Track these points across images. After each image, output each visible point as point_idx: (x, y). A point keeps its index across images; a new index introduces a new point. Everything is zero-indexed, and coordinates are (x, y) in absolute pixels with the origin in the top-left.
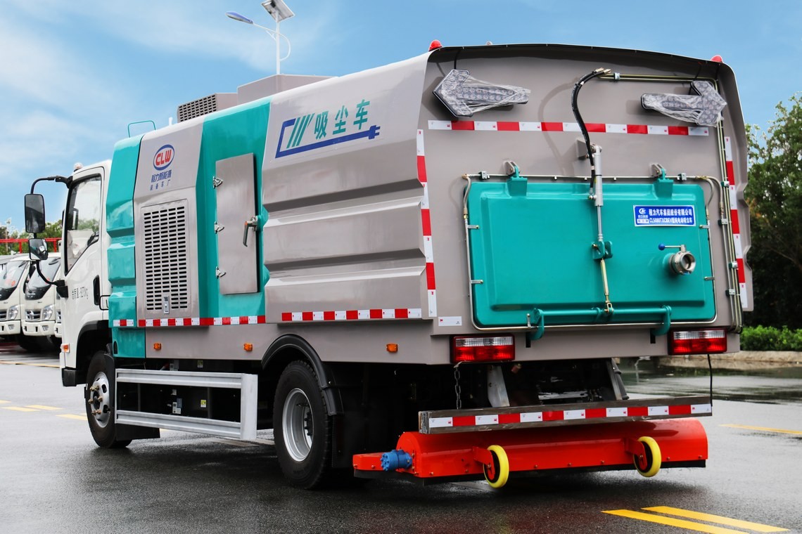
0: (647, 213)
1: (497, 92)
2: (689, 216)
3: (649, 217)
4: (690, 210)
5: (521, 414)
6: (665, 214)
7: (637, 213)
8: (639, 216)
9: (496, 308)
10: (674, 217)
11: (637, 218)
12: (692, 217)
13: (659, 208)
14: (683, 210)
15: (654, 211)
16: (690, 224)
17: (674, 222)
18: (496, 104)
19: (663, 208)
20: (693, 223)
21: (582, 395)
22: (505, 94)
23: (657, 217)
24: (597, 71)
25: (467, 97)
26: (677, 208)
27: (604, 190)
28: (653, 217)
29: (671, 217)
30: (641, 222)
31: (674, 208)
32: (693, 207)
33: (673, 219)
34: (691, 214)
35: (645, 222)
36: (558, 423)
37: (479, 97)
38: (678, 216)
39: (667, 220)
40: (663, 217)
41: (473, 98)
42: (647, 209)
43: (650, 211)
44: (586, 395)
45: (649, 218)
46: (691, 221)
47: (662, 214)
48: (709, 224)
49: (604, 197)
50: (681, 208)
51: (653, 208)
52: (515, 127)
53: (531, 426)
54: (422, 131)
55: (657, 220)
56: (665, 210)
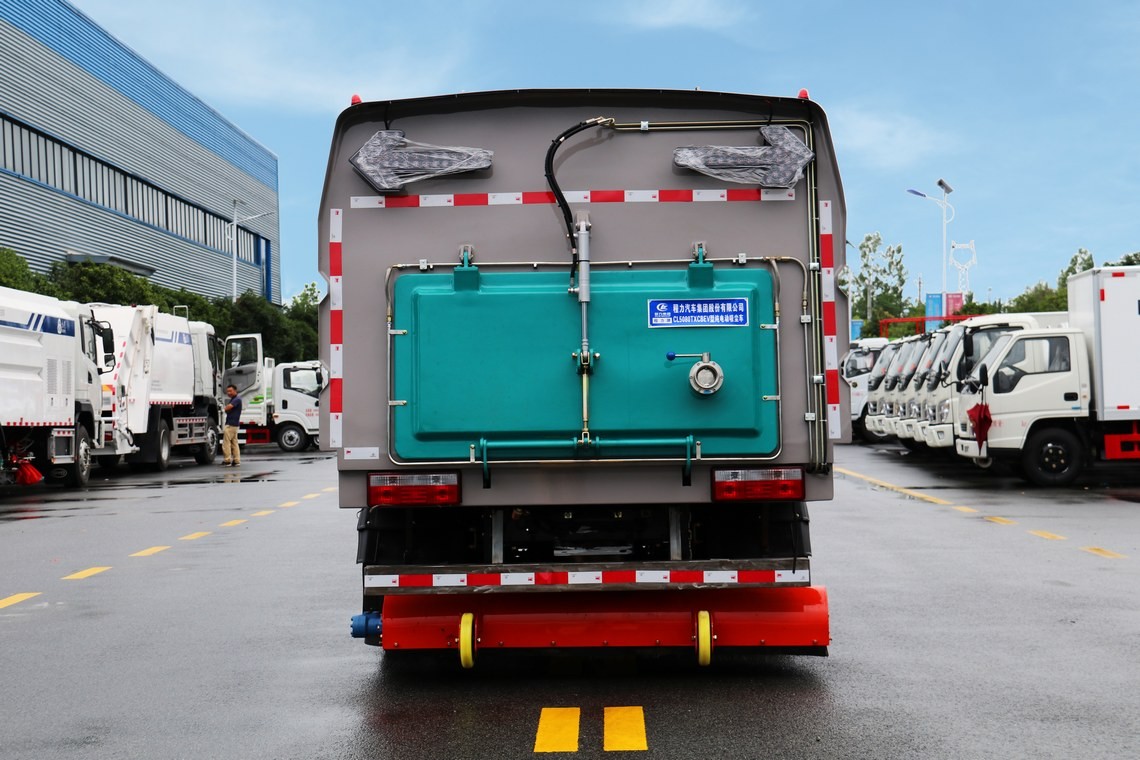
0: (670, 309)
1: (445, 157)
2: (739, 313)
3: (673, 315)
4: (741, 305)
5: (502, 574)
6: (700, 310)
7: (654, 309)
8: (656, 314)
9: (423, 437)
10: (715, 314)
11: (652, 316)
12: (744, 313)
13: (690, 302)
14: (729, 305)
15: (682, 306)
16: (739, 323)
17: (714, 320)
18: (439, 172)
19: (696, 302)
20: (745, 322)
21: (621, 551)
22: (455, 158)
23: (686, 314)
24: (588, 122)
25: (396, 165)
26: (720, 302)
27: (592, 280)
28: (679, 315)
29: (709, 314)
30: (659, 321)
31: (714, 302)
32: (747, 300)
33: (712, 317)
34: (741, 309)
35: (665, 322)
36: (559, 587)
37: (416, 164)
38: (720, 313)
39: (703, 319)
40: (696, 314)
41: (406, 165)
42: (670, 304)
43: (676, 308)
44: (628, 552)
45: (672, 316)
46: (741, 319)
47: (694, 311)
48: (778, 322)
49: (591, 289)
50: (726, 302)
51: (679, 303)
52: (482, 200)
53: (516, 590)
54: (340, 211)
55: (686, 319)
56: (699, 306)
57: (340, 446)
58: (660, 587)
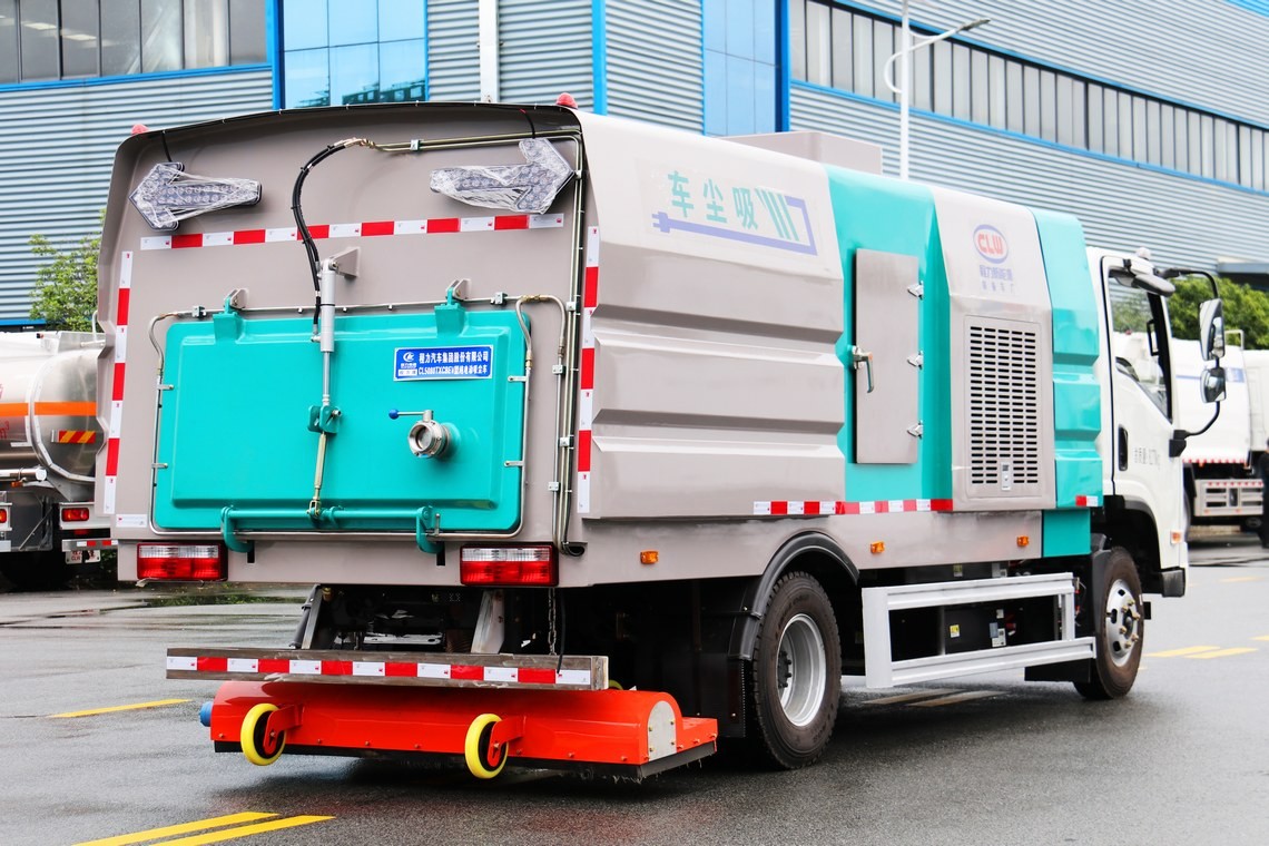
0: (416, 359)
1: (216, 190)
2: (483, 362)
3: (419, 365)
4: (486, 353)
5: (291, 661)
6: (445, 361)
7: (400, 360)
8: (402, 365)
9: (181, 504)
10: (459, 364)
11: (398, 367)
12: (488, 363)
13: (436, 351)
14: (474, 353)
15: (428, 356)
16: (482, 375)
17: (458, 371)
18: (208, 208)
19: (442, 351)
20: (488, 373)
21: (430, 640)
22: (224, 191)
23: (432, 365)
24: (336, 144)
25: (170, 201)
26: (465, 350)
27: (338, 326)
28: (425, 365)
29: (453, 364)
30: (405, 374)
31: (459, 350)
32: (492, 347)
33: (457, 367)
34: (486, 358)
35: (411, 374)
36: (344, 679)
37: (189, 199)
38: (465, 364)
39: (448, 370)
40: (442, 364)
41: (178, 202)
42: (416, 352)
43: (422, 356)
44: (437, 642)
45: (417, 368)
46: (485, 371)
47: (439, 360)
48: (528, 372)
49: (335, 336)
50: (471, 350)
51: (426, 351)
52: (258, 237)
53: (304, 679)
54: (131, 253)
55: (431, 371)
56: (445, 355)
57: (113, 512)
58: (441, 684)
